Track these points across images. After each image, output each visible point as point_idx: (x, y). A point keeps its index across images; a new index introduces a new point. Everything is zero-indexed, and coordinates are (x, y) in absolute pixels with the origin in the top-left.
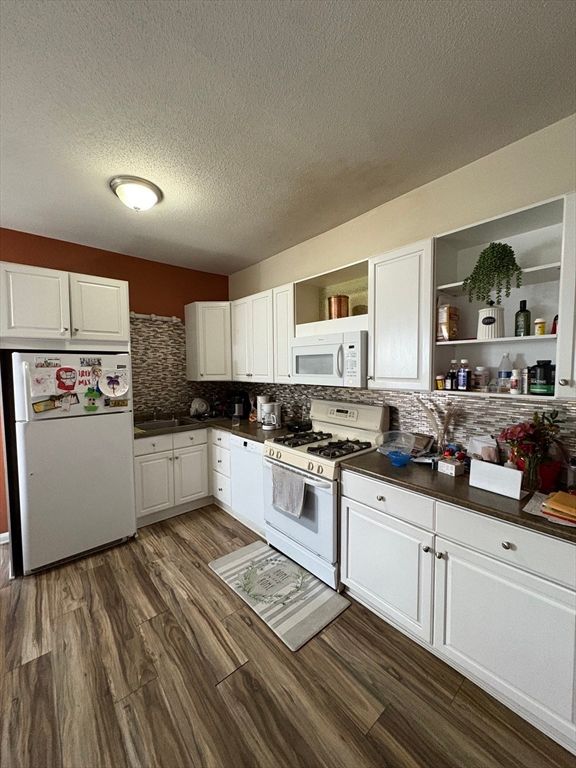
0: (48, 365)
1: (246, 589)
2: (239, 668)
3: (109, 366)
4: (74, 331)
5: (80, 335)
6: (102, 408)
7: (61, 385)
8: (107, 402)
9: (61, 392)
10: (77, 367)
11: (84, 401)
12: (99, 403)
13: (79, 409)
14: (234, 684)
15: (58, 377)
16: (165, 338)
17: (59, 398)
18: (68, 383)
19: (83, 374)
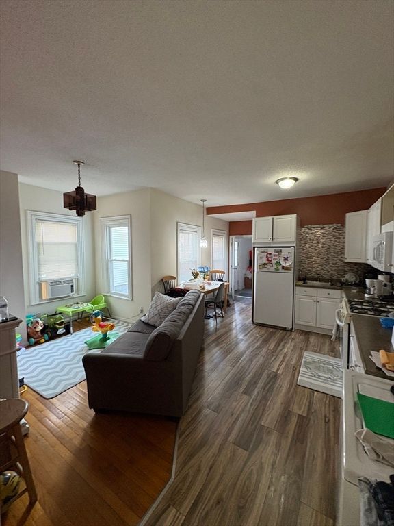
0: (264, 252)
1: (306, 363)
2: (277, 372)
3: (285, 252)
4: (273, 239)
5: (275, 241)
6: (281, 270)
7: (268, 260)
8: (283, 268)
9: (267, 262)
10: (273, 253)
11: (275, 266)
12: (280, 268)
13: (272, 269)
14: (270, 373)
15: (267, 257)
16: (330, 237)
17: (267, 264)
18: (270, 259)
19: (275, 255)
